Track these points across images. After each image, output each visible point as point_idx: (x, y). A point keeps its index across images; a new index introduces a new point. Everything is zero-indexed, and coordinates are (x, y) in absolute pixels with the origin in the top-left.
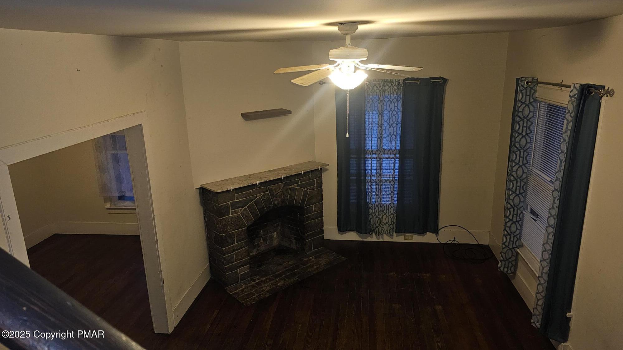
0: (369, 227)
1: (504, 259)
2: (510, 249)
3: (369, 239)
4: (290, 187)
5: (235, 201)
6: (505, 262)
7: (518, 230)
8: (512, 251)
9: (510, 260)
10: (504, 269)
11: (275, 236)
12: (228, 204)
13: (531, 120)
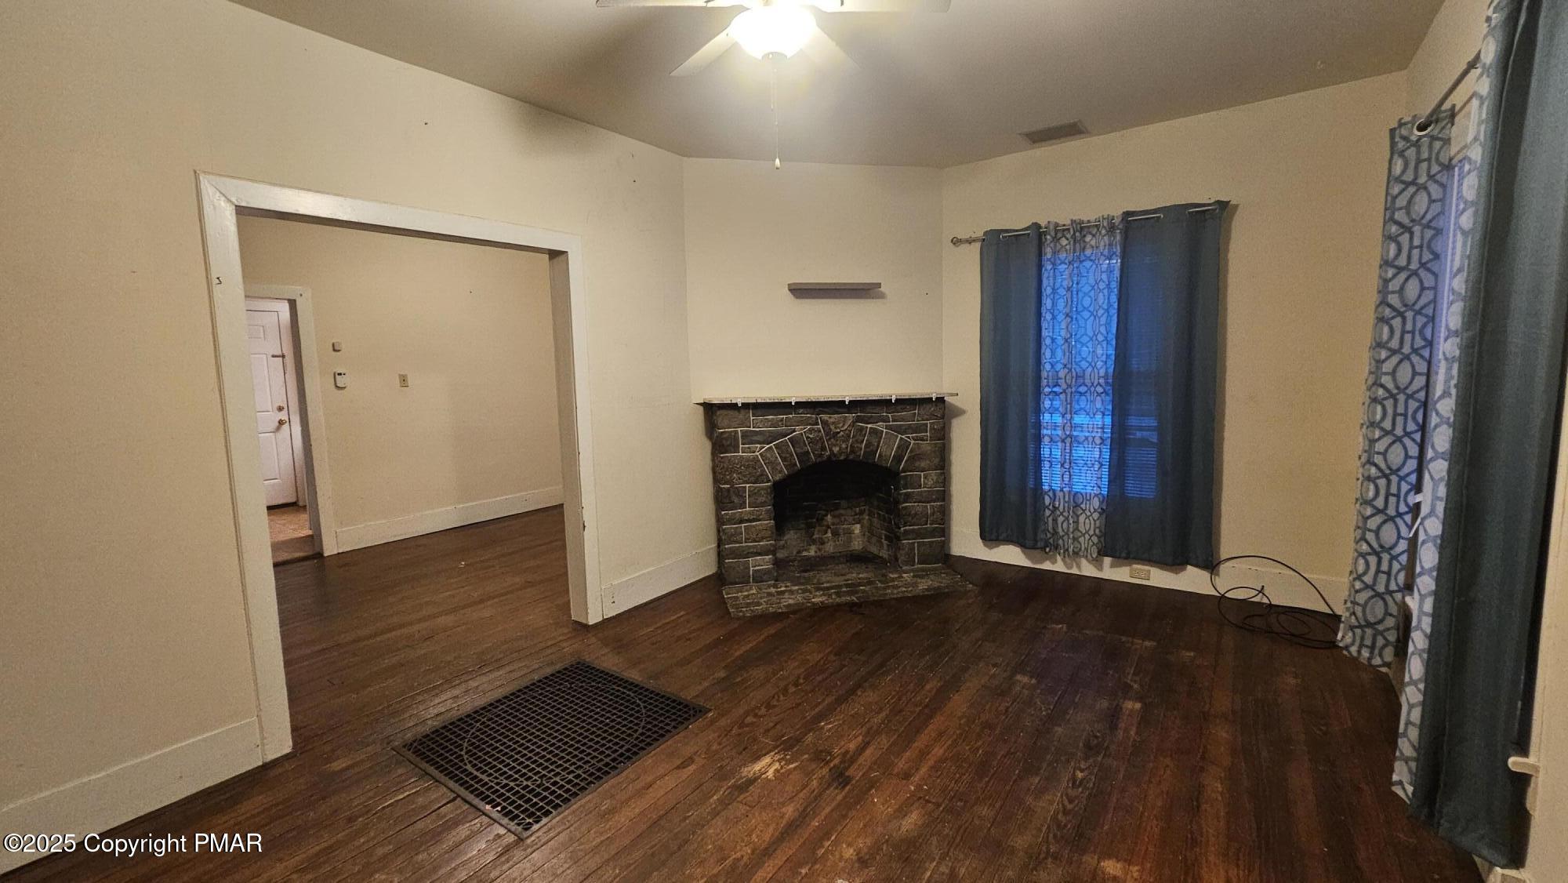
0: (1043, 536)
1: (1359, 623)
2: (1378, 595)
3: (1047, 566)
4: (869, 426)
5: (751, 429)
6: (1364, 632)
7: (1401, 541)
8: (1384, 600)
9: (1380, 627)
10: (1359, 652)
11: (857, 531)
12: (736, 432)
13: (1433, 224)
